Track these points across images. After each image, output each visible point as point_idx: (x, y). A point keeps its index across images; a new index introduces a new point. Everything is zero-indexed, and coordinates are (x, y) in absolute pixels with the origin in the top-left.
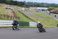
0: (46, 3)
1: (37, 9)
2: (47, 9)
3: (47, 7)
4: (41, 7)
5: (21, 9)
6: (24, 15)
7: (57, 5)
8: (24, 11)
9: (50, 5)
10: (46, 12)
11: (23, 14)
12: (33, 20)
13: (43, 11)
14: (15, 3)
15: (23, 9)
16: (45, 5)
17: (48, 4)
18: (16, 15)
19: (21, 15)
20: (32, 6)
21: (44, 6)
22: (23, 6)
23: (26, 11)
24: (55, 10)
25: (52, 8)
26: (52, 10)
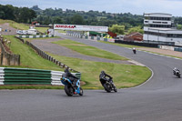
0: (104, 12)
1: (76, 32)
2: (105, 29)
3: (106, 24)
4: (88, 23)
5: (24, 32)
6: (35, 48)
7: (136, 20)
8: (35, 37)
9: (115, 18)
10: (102, 39)
11: (32, 46)
12: (64, 66)
13: (95, 38)
14: (6, 13)
15: (32, 30)
16: (99, 18)
17: (109, 16)
18: (8, 50)
19: (26, 48)
20: (59, 22)
21: (96, 21)
22: (30, 23)
23: (41, 37)
24: (131, 33)
25: (121, 27)
26: (121, 32)
